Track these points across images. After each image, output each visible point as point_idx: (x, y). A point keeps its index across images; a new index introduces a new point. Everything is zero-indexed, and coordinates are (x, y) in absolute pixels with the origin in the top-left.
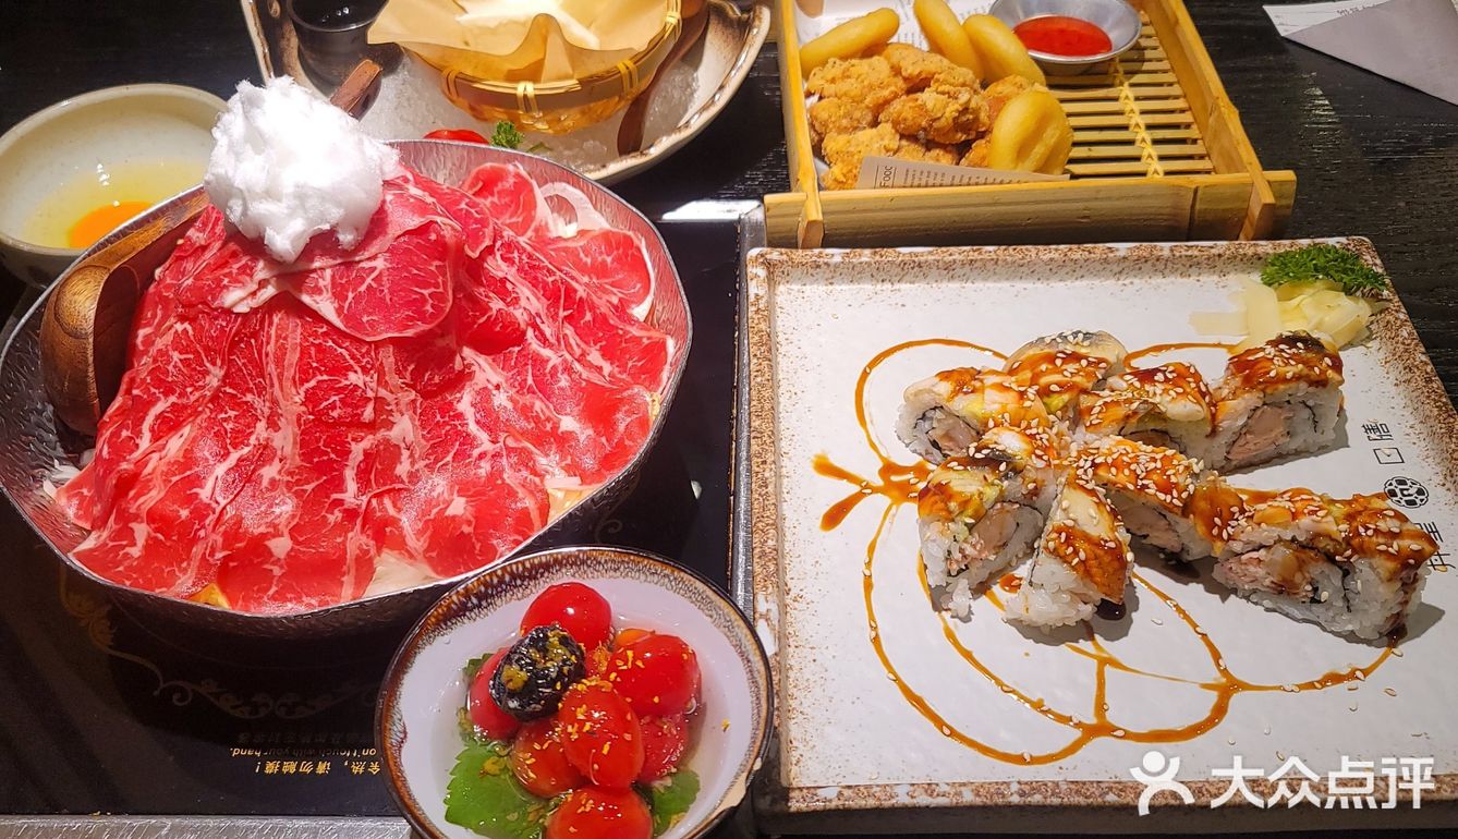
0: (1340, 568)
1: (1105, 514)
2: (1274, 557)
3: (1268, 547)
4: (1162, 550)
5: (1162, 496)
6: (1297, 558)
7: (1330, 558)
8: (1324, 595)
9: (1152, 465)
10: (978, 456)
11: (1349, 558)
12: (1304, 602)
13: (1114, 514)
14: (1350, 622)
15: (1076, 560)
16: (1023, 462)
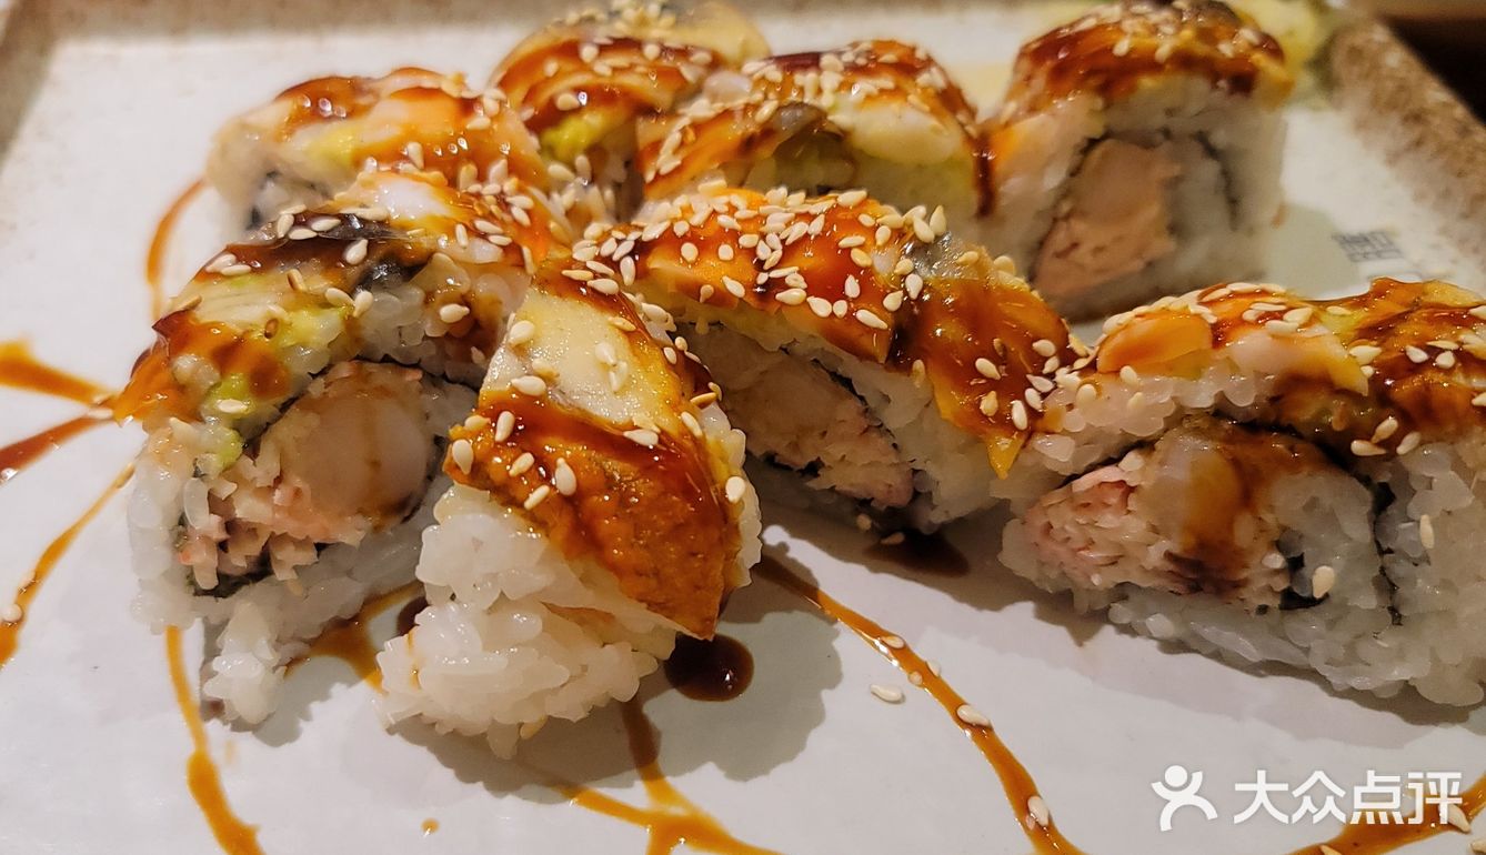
0: (1366, 481)
1: (657, 368)
2: (1167, 471)
3: (1145, 446)
4: (864, 504)
5: (821, 307)
6: (1236, 463)
7: (1333, 453)
8: (1322, 579)
9: (799, 229)
10: (301, 234)
11: (1391, 443)
12: (1263, 610)
13: (693, 376)
14: (1400, 655)
15: (543, 491)
16: (426, 243)
